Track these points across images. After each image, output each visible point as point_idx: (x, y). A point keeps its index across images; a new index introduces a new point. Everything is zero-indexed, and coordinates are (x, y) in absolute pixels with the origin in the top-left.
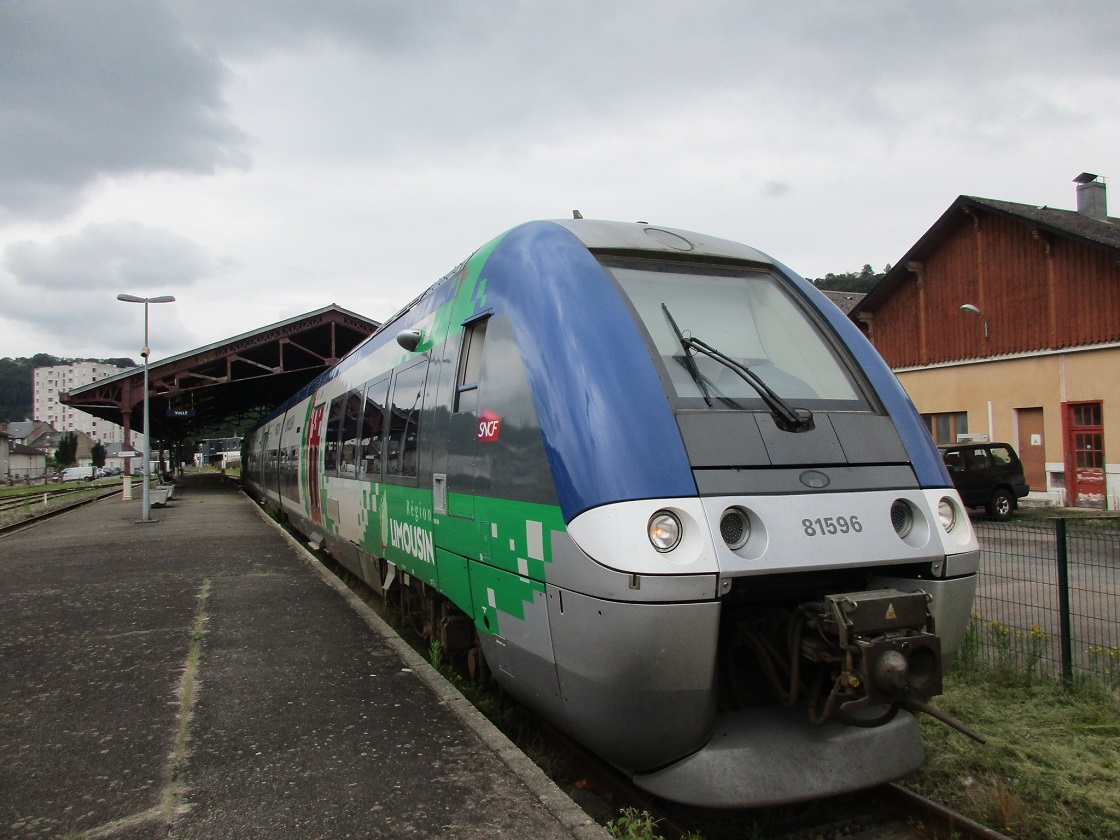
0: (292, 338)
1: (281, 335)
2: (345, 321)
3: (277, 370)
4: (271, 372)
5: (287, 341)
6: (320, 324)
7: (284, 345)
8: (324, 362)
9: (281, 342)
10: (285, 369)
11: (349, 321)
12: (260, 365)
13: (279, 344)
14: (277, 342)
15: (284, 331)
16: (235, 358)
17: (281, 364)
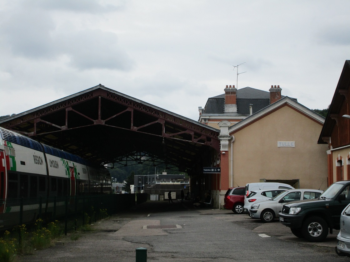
0: (73, 107)
1: (67, 105)
2: (108, 95)
3: (64, 128)
4: (60, 129)
5: (71, 109)
6: (92, 97)
7: (69, 112)
8: (93, 122)
9: (66, 110)
10: (69, 127)
11: (110, 96)
12: (53, 125)
13: (65, 111)
14: (64, 110)
15: (69, 103)
16: (39, 120)
17: (67, 124)
